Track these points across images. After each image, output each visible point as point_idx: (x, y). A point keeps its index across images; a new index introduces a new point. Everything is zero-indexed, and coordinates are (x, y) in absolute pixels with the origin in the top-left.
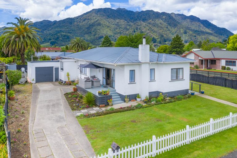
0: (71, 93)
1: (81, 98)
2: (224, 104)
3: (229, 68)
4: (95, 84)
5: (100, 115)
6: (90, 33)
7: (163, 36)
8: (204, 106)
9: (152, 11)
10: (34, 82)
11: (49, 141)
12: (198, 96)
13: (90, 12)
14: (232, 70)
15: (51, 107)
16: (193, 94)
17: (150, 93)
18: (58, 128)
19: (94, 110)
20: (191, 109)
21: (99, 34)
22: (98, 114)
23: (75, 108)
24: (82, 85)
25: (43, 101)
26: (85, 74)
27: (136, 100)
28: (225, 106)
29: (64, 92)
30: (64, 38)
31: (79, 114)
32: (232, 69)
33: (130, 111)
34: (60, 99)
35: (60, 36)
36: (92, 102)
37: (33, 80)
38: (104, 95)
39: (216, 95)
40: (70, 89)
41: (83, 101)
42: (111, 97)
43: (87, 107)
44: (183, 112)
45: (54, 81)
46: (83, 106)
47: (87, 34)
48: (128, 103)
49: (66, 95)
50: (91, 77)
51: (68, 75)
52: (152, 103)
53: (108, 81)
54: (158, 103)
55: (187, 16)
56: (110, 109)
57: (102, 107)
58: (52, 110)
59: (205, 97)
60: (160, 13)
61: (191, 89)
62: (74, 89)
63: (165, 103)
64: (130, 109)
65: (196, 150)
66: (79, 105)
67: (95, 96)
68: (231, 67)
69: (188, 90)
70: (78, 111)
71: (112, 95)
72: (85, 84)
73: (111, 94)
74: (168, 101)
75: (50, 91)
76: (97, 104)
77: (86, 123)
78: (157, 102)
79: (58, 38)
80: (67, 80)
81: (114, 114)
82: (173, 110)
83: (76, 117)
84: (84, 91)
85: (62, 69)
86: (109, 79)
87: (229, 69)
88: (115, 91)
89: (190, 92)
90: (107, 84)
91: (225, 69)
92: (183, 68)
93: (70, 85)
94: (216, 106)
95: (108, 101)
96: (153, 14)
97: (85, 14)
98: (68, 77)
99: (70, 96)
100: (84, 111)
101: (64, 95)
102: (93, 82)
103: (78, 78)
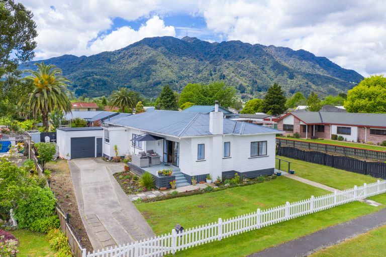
0: (122, 173)
1: (136, 179)
2: (315, 187)
3: (341, 137)
4: (153, 161)
5: (161, 200)
6: (140, 76)
7: (256, 82)
8: (289, 189)
9: (239, 42)
10: (69, 158)
11: (105, 226)
12: (286, 178)
13: (141, 42)
14: (346, 141)
15: (100, 190)
16: (279, 174)
17: (223, 173)
18: (113, 213)
19: (154, 194)
20: (272, 192)
21: (155, 78)
22: (159, 199)
23: (130, 191)
24: (137, 162)
25: (88, 183)
26: (140, 148)
27: (206, 182)
28: (315, 189)
29: (113, 171)
30: (98, 84)
31: (135, 198)
32: (346, 139)
33: (197, 195)
34: (109, 181)
35: (92, 81)
36: (150, 184)
37: (68, 155)
38: (166, 175)
39: (309, 175)
40: (120, 168)
41: (140, 183)
42: (173, 178)
43: (146, 191)
44: (262, 196)
45: (96, 157)
46: (140, 189)
47: (135, 77)
48: (195, 185)
49: (116, 175)
50: (148, 152)
51: (116, 148)
52: (226, 185)
53: (170, 157)
54: (233, 185)
55: (295, 51)
56: (173, 193)
57: (162, 190)
58: (102, 194)
59: (293, 178)
60: (251, 45)
61: (278, 168)
62: (126, 168)
63: (241, 186)
64: (197, 192)
65: (266, 235)
66: (134, 188)
67: (154, 177)
68: (344, 136)
69: (274, 168)
70: (134, 195)
71: (176, 175)
72: (141, 161)
73: (174, 174)
74: (246, 183)
75: (94, 170)
76: (157, 187)
77: (145, 208)
78: (231, 184)
79: (88, 84)
80: (114, 155)
81: (177, 198)
82: (250, 194)
83: (133, 202)
84: (140, 171)
85: (107, 140)
86: (171, 155)
87: (341, 139)
88: (180, 170)
89: (276, 171)
90: (169, 161)
91: (336, 139)
92: (266, 141)
93: (119, 161)
94: (304, 189)
95: (171, 183)
96: (241, 47)
97: (131, 46)
98: (116, 151)
99: (121, 177)
100: (142, 195)
101: (114, 175)
102: (150, 158)
103: (130, 153)
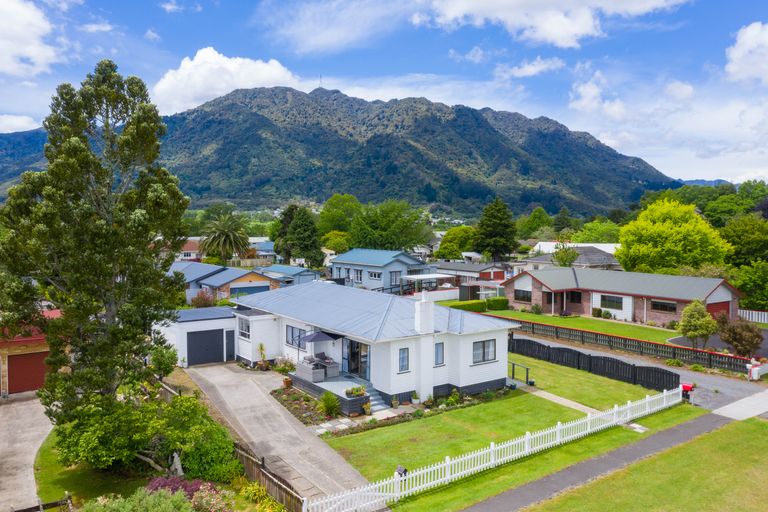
0: (282, 390)
1: (308, 400)
3: (608, 313)
5: (356, 432)
8: (528, 411)
9: (423, 101)
10: (186, 365)
14: (615, 319)
16: (513, 387)
17: (436, 389)
18: (300, 454)
19: (343, 423)
20: (506, 416)
21: (258, 171)
22: (352, 431)
23: (309, 420)
24: (307, 373)
25: (240, 409)
26: (302, 348)
27: (411, 402)
29: (268, 388)
31: (321, 431)
32: (615, 316)
34: (269, 405)
36: (333, 411)
37: (183, 360)
38: (357, 396)
39: (555, 387)
40: (277, 381)
41: (318, 407)
42: (366, 399)
44: (493, 422)
45: (225, 361)
46: (320, 417)
47: (217, 169)
48: (398, 408)
49: (275, 393)
50: (317, 356)
51: (261, 349)
52: (440, 407)
54: (450, 407)
56: (370, 421)
57: (353, 417)
59: (534, 394)
60: (447, 107)
61: (511, 376)
62: (286, 382)
63: (461, 407)
64: (403, 419)
66: (311, 415)
67: (340, 399)
68: (613, 311)
69: (504, 380)
70: (316, 426)
72: (313, 373)
73: (367, 393)
74: (467, 402)
76: (344, 413)
77: (339, 445)
78: (448, 405)
80: (259, 359)
81: (379, 429)
82: (476, 419)
83: (319, 436)
84: (312, 387)
85: (246, 335)
86: (356, 361)
87: (608, 316)
88: (371, 385)
89: (509, 382)
90: (351, 371)
91: (601, 316)
92: (495, 340)
93: (267, 369)
94: (549, 410)
95: (364, 406)
96: (428, 110)
98: (262, 352)
99: (284, 396)
100: (327, 426)
101: (271, 394)
102: (324, 368)
103: (283, 356)
